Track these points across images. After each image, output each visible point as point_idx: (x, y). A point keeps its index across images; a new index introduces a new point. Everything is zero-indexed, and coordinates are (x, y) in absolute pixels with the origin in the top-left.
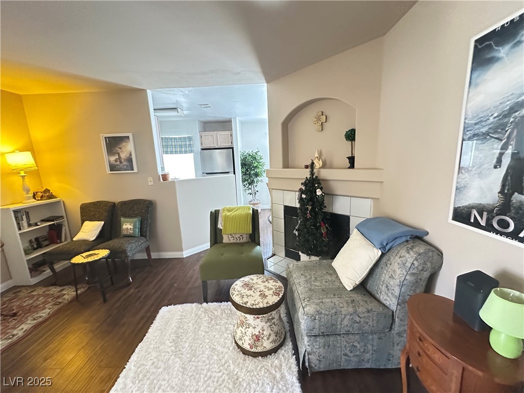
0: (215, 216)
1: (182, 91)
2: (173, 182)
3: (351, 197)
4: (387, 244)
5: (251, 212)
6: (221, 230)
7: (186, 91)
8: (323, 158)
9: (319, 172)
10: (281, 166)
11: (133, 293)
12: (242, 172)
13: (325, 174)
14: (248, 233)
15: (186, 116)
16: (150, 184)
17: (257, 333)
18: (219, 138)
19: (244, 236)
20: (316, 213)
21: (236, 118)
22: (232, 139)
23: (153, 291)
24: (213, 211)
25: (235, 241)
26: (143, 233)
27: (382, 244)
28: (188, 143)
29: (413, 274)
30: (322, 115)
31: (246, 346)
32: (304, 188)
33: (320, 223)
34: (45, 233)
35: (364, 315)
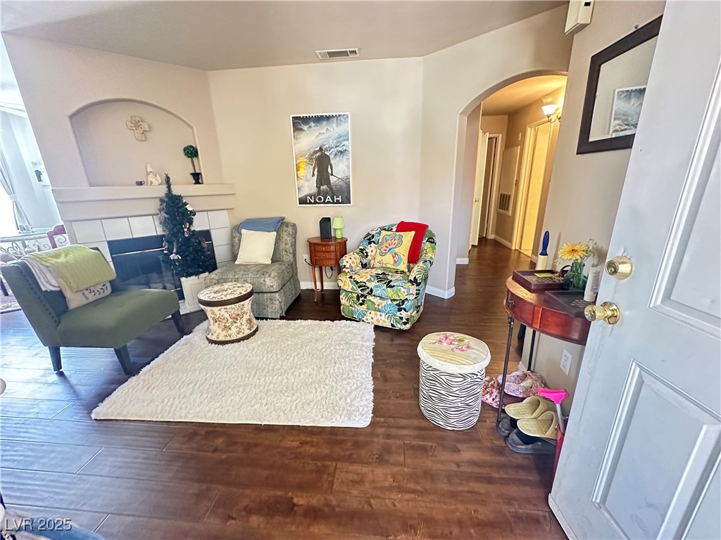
3: (207, 211)
19: (108, 284)
25: (97, 296)
30: (142, 121)
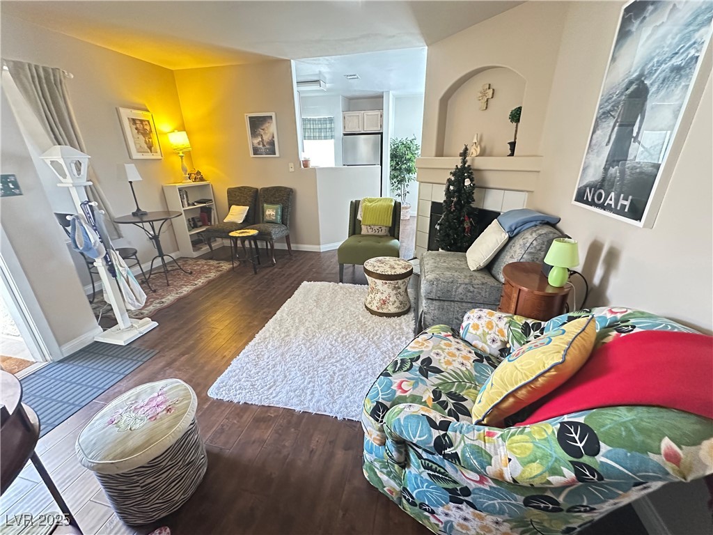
0: (355, 207)
1: (327, 60)
2: (314, 169)
3: (505, 190)
4: (516, 229)
5: (393, 204)
6: (360, 221)
7: (332, 59)
8: (483, 144)
9: (473, 160)
10: (434, 153)
11: (276, 272)
12: (391, 166)
13: (480, 163)
14: (387, 225)
15: (329, 90)
16: (292, 170)
17: (384, 298)
18: (366, 119)
19: (384, 228)
20: (462, 207)
21: (389, 92)
22: (382, 121)
23: (294, 272)
24: (354, 201)
25: (373, 233)
26: (284, 222)
27: (510, 228)
28: (328, 126)
29: (530, 253)
30: (489, 88)
31: (374, 308)
32: (453, 178)
33: (464, 216)
34: (197, 215)
35: (477, 286)
